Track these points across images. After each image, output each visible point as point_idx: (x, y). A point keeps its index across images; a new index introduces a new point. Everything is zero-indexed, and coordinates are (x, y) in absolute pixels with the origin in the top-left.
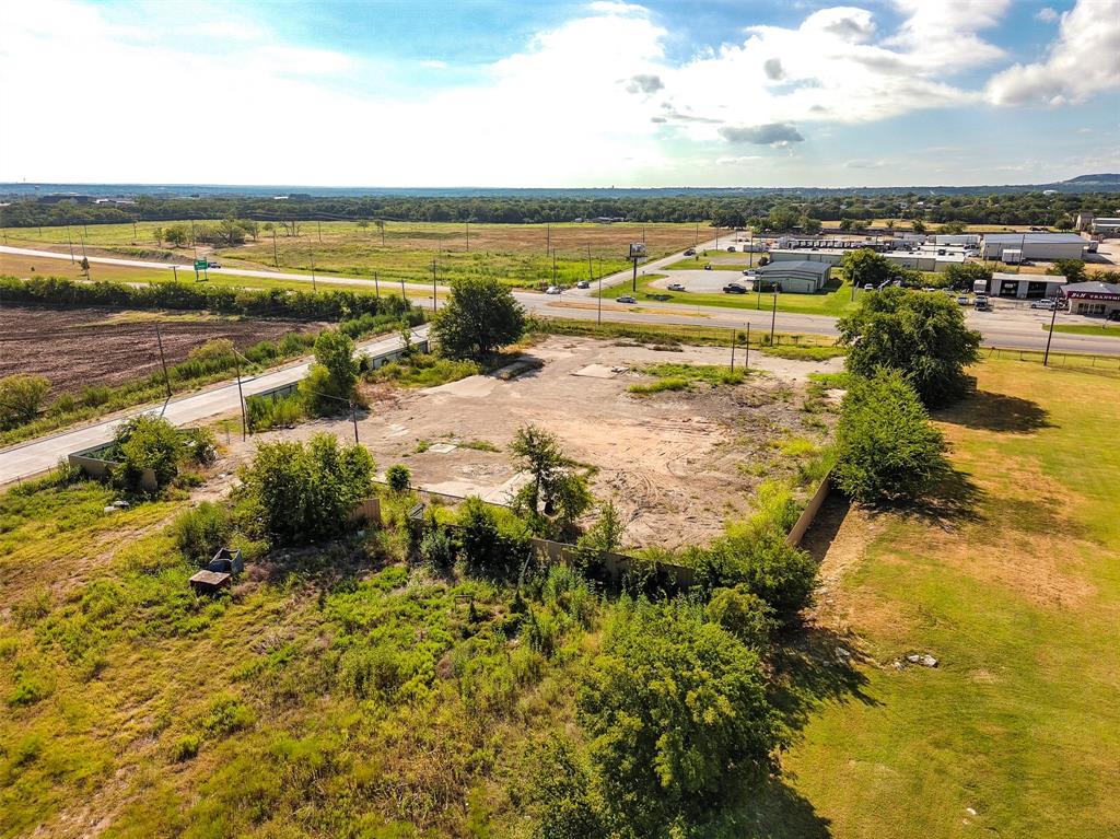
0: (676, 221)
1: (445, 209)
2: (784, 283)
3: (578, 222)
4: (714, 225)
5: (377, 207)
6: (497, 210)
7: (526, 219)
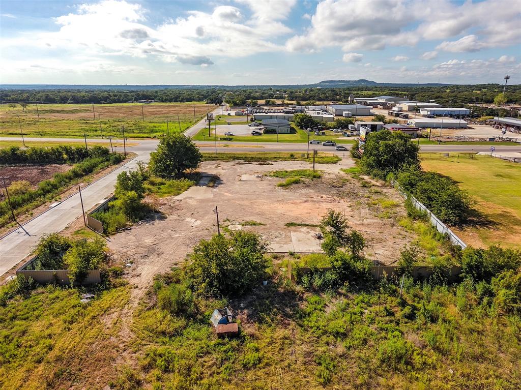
0: (181, 101)
1: (52, 96)
2: (277, 129)
3: (130, 103)
4: (207, 103)
5: (7, 96)
6: (84, 97)
7: (103, 102)
